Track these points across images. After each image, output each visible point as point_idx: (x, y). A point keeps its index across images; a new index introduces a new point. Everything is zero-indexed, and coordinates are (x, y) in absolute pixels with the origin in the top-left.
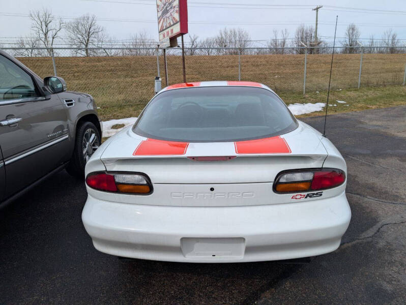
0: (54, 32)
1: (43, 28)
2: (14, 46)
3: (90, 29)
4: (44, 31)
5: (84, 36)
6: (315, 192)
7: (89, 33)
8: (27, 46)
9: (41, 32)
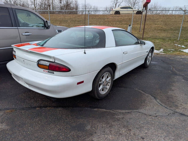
0: (120, 3)
1: (115, 2)
2: (103, 10)
3: (135, 1)
4: (116, 3)
5: (132, 5)
6: (51, 71)
7: (135, 3)
8: (108, 10)
9: (114, 4)
